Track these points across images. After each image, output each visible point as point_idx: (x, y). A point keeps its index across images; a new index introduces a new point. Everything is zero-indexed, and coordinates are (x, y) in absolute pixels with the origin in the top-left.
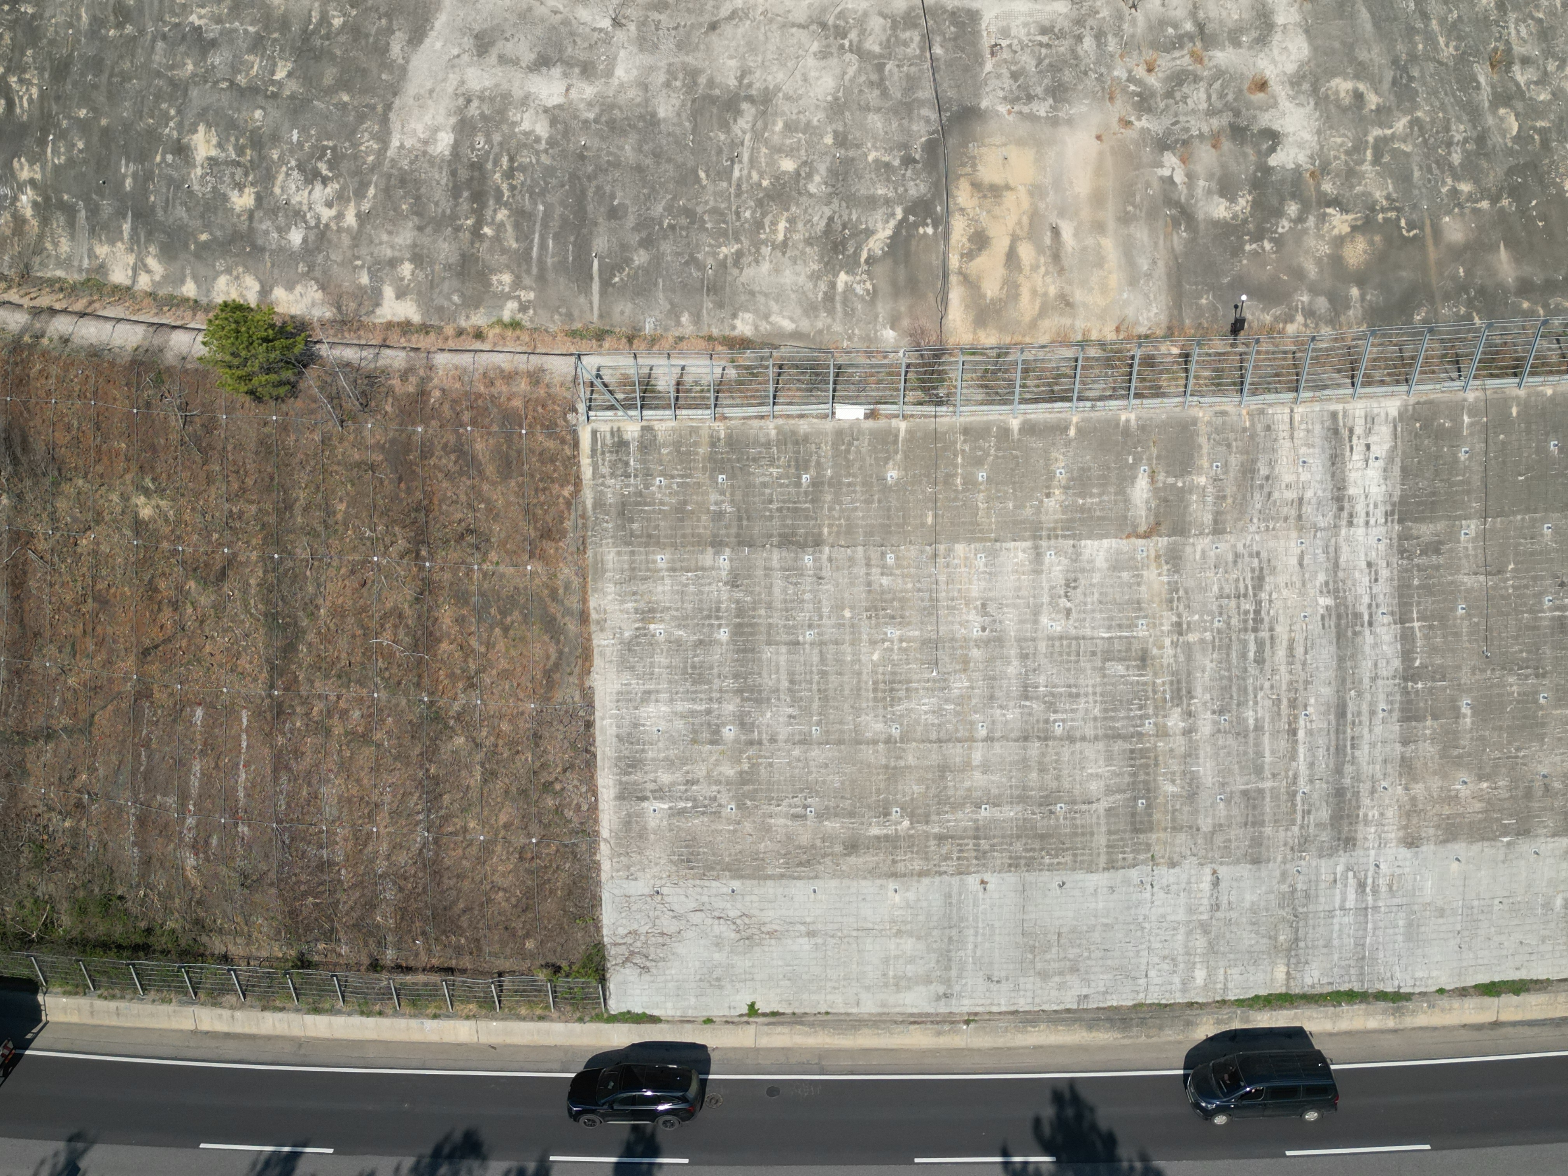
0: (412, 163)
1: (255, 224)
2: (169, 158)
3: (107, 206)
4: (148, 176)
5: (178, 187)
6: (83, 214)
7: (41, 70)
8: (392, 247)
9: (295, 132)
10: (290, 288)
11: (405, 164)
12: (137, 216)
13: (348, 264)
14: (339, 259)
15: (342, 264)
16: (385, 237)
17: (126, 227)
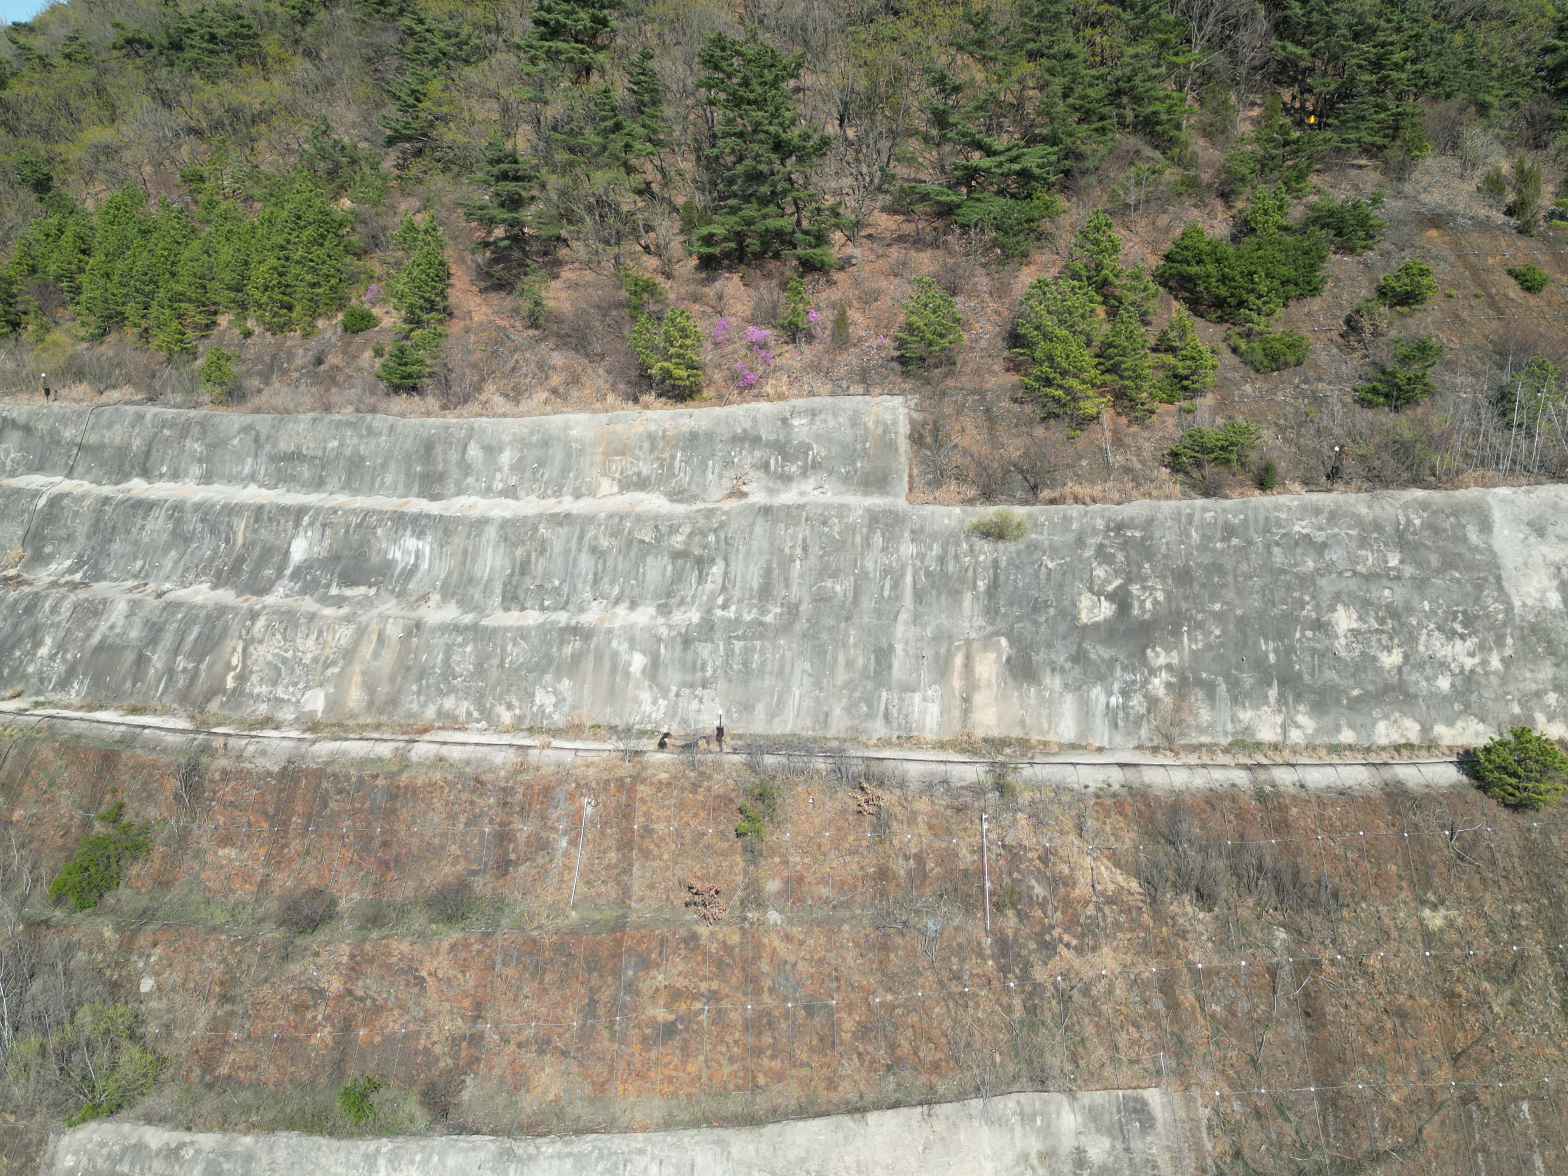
0: (1536, 616)
1: (1405, 677)
2: (1309, 634)
3: (1248, 680)
4: (1290, 650)
5: (1323, 655)
6: (1224, 687)
7: (1163, 578)
8: (1536, 681)
9: (1426, 603)
10: (1450, 723)
11: (1531, 618)
12: (1284, 682)
13: (1501, 698)
14: (1492, 696)
15: (1496, 700)
16: (1528, 675)
17: (1273, 693)
